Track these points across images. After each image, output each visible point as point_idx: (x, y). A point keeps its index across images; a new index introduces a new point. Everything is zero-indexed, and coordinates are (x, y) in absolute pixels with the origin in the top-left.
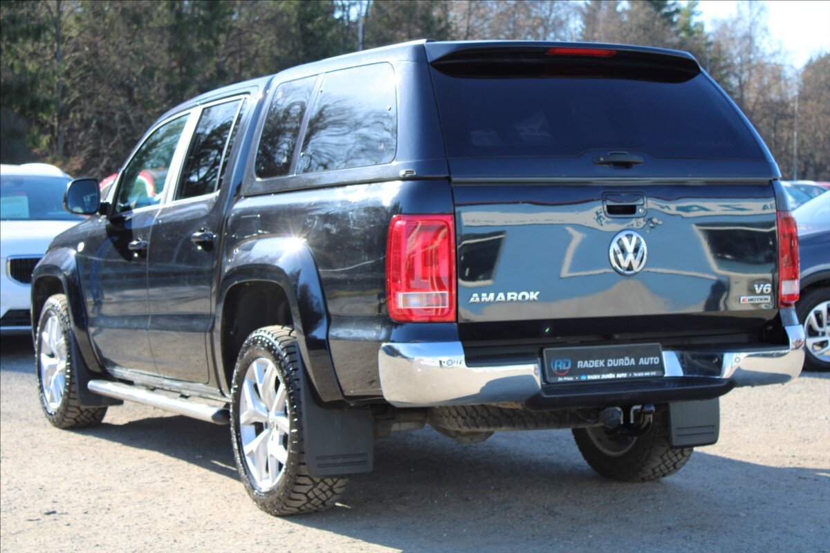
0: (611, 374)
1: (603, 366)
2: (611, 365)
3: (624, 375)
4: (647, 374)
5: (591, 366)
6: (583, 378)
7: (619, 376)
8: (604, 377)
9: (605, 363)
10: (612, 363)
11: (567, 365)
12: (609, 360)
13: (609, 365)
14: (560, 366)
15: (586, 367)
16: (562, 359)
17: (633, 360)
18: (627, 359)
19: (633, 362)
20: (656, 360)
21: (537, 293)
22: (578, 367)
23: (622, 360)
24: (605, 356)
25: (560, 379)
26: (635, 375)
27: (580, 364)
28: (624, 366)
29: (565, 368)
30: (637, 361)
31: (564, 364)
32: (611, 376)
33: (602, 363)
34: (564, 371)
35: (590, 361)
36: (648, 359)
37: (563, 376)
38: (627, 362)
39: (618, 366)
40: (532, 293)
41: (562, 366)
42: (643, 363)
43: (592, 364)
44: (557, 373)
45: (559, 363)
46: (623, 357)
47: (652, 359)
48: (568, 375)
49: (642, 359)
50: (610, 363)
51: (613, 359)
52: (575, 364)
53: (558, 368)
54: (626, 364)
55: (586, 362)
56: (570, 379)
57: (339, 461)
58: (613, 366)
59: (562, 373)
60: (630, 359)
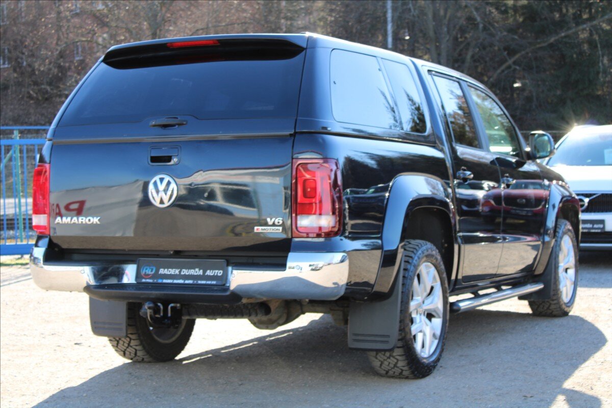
0: (181, 280)
1: (178, 273)
2: (184, 274)
3: (190, 282)
4: (209, 282)
5: (169, 273)
6: (160, 281)
7: (187, 282)
8: (176, 281)
9: (180, 272)
10: (185, 272)
11: (152, 271)
12: (183, 270)
13: (182, 273)
14: (147, 271)
15: (165, 274)
16: (150, 266)
17: (201, 271)
18: (197, 270)
19: (201, 272)
20: (219, 273)
21: (99, 218)
22: (160, 273)
23: (193, 270)
24: (181, 267)
25: (144, 280)
26: (200, 282)
27: (162, 271)
28: (194, 275)
29: (150, 273)
30: (204, 272)
31: (150, 270)
32: (181, 281)
33: (177, 272)
34: (148, 275)
35: (170, 270)
36: (214, 271)
37: (146, 279)
38: (197, 272)
39: (189, 275)
40: (95, 218)
41: (149, 271)
42: (209, 274)
43: (170, 271)
44: (144, 276)
45: (146, 269)
46: (194, 269)
47: (217, 271)
48: (150, 278)
49: (208, 271)
50: (184, 272)
51: (186, 269)
52: (157, 271)
53: (145, 272)
54: (195, 274)
55: (166, 270)
56: (151, 281)
57: (106, 326)
58: (185, 275)
59: (147, 276)
60: (199, 270)
